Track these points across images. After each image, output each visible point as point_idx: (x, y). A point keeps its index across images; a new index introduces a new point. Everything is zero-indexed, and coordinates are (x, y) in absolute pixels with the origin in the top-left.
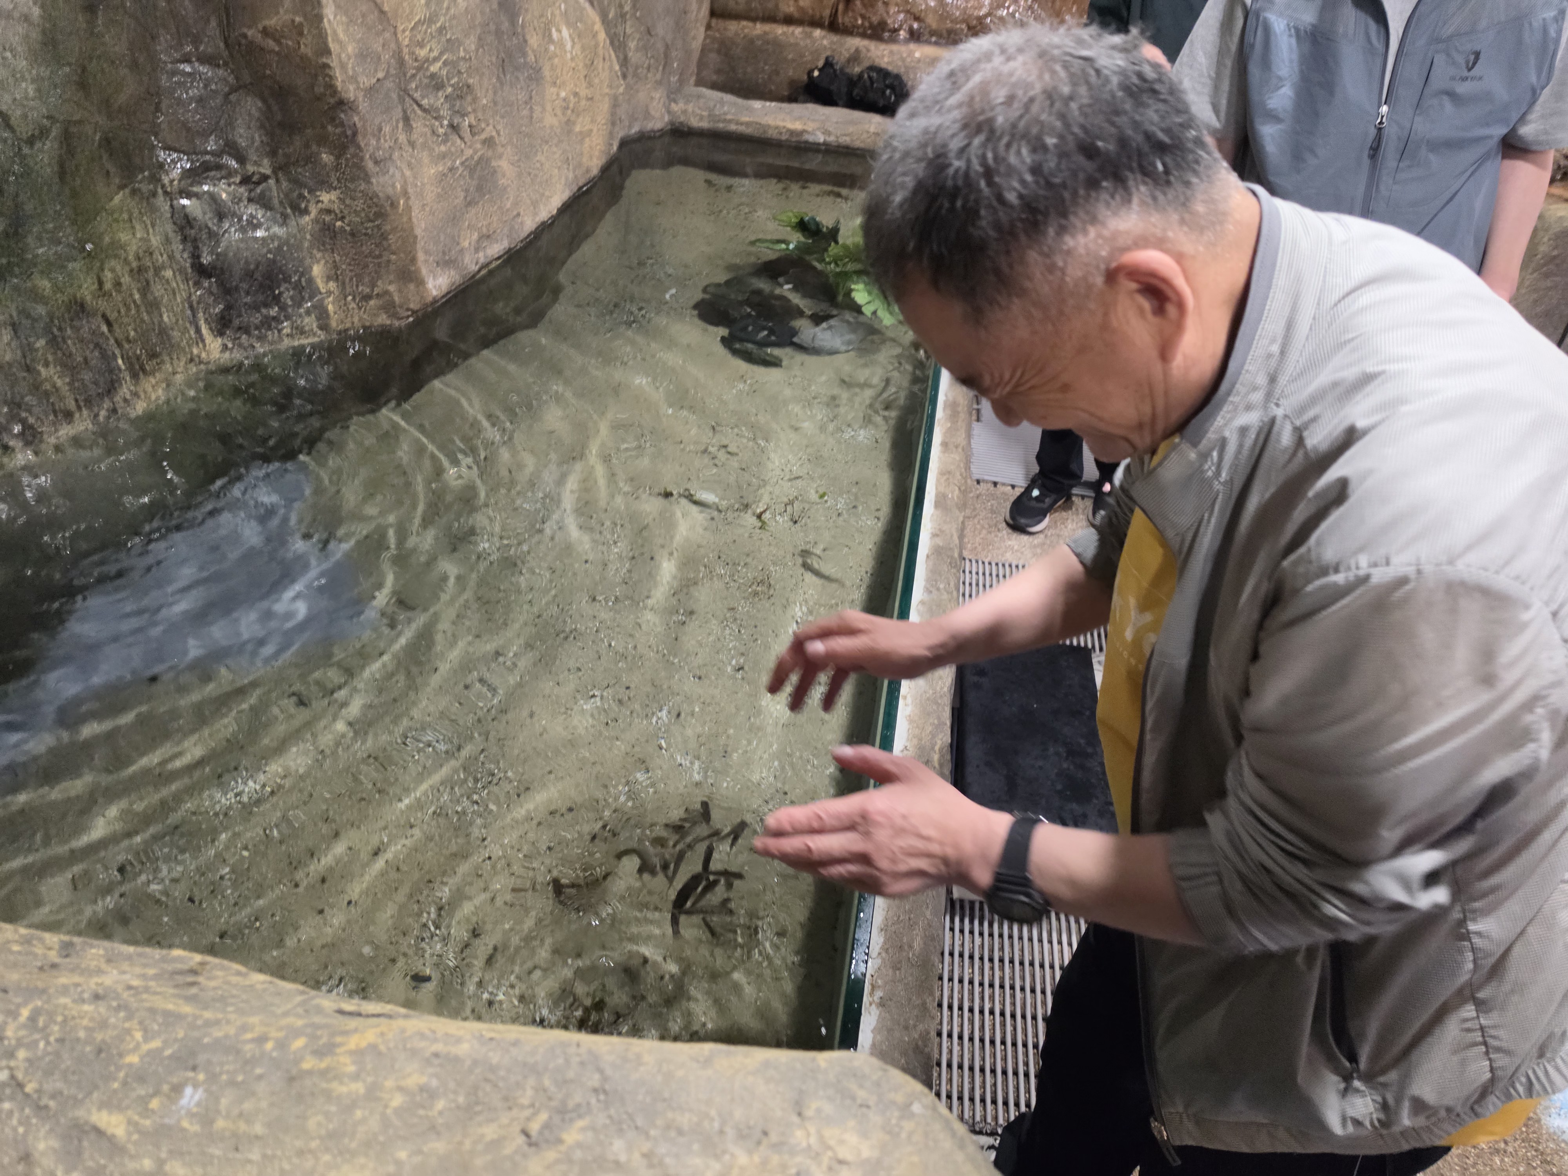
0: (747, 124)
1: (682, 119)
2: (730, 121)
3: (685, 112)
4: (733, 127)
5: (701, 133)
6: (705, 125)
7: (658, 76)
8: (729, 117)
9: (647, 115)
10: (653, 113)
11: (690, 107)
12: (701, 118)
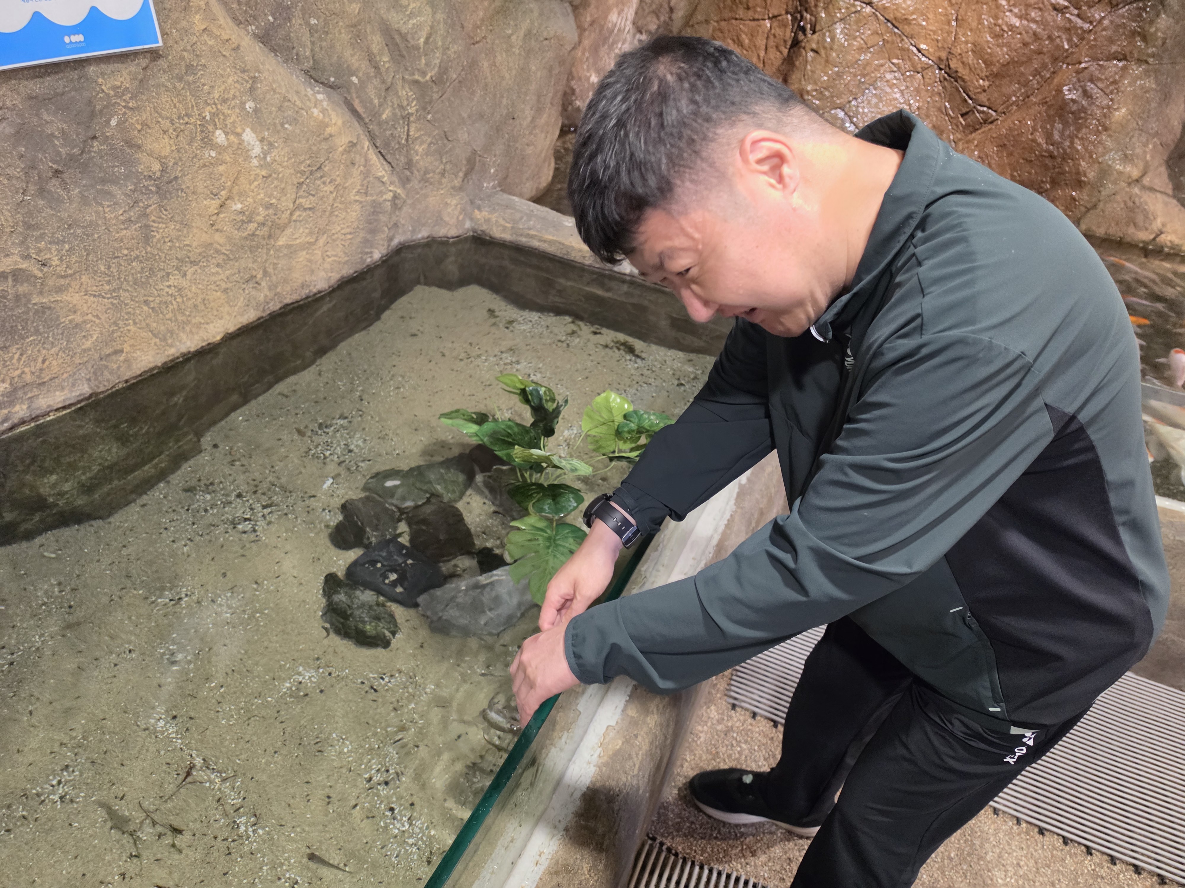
0: (551, 242)
1: (485, 227)
2: (532, 237)
3: (488, 221)
4: (535, 244)
5: (503, 245)
6: (507, 236)
7: (457, 183)
8: (532, 232)
9: (439, 220)
10: (446, 219)
11: (494, 217)
12: (505, 228)
